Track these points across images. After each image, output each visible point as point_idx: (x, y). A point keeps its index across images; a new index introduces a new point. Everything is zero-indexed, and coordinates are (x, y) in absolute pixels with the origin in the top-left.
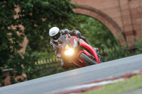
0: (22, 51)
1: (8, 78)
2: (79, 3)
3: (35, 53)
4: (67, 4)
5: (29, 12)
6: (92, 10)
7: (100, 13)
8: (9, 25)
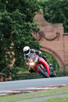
0: (11, 66)
1: (2, 78)
2: (44, 46)
3: (18, 68)
4: (38, 45)
5: (18, 46)
6: (50, 50)
7: (54, 52)
8: (7, 51)
